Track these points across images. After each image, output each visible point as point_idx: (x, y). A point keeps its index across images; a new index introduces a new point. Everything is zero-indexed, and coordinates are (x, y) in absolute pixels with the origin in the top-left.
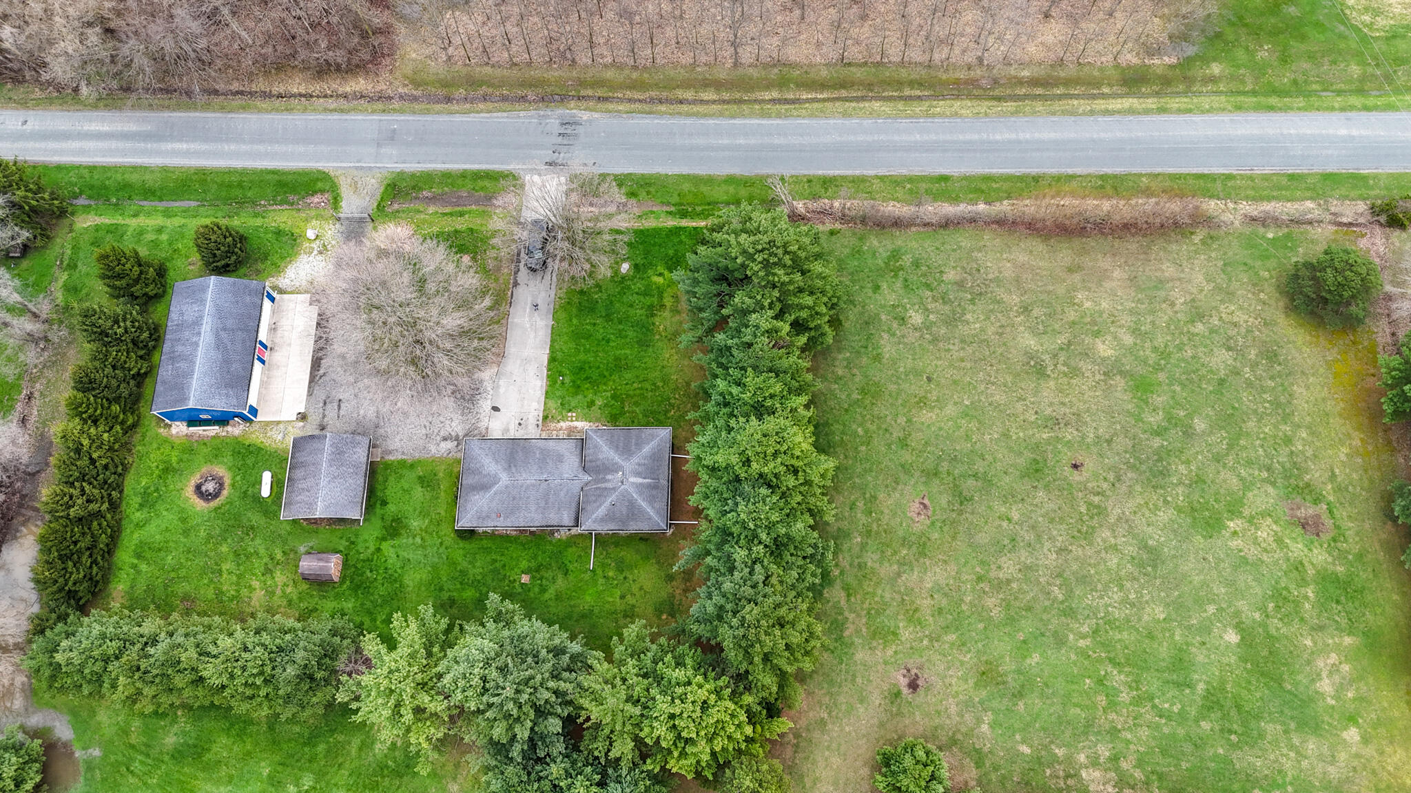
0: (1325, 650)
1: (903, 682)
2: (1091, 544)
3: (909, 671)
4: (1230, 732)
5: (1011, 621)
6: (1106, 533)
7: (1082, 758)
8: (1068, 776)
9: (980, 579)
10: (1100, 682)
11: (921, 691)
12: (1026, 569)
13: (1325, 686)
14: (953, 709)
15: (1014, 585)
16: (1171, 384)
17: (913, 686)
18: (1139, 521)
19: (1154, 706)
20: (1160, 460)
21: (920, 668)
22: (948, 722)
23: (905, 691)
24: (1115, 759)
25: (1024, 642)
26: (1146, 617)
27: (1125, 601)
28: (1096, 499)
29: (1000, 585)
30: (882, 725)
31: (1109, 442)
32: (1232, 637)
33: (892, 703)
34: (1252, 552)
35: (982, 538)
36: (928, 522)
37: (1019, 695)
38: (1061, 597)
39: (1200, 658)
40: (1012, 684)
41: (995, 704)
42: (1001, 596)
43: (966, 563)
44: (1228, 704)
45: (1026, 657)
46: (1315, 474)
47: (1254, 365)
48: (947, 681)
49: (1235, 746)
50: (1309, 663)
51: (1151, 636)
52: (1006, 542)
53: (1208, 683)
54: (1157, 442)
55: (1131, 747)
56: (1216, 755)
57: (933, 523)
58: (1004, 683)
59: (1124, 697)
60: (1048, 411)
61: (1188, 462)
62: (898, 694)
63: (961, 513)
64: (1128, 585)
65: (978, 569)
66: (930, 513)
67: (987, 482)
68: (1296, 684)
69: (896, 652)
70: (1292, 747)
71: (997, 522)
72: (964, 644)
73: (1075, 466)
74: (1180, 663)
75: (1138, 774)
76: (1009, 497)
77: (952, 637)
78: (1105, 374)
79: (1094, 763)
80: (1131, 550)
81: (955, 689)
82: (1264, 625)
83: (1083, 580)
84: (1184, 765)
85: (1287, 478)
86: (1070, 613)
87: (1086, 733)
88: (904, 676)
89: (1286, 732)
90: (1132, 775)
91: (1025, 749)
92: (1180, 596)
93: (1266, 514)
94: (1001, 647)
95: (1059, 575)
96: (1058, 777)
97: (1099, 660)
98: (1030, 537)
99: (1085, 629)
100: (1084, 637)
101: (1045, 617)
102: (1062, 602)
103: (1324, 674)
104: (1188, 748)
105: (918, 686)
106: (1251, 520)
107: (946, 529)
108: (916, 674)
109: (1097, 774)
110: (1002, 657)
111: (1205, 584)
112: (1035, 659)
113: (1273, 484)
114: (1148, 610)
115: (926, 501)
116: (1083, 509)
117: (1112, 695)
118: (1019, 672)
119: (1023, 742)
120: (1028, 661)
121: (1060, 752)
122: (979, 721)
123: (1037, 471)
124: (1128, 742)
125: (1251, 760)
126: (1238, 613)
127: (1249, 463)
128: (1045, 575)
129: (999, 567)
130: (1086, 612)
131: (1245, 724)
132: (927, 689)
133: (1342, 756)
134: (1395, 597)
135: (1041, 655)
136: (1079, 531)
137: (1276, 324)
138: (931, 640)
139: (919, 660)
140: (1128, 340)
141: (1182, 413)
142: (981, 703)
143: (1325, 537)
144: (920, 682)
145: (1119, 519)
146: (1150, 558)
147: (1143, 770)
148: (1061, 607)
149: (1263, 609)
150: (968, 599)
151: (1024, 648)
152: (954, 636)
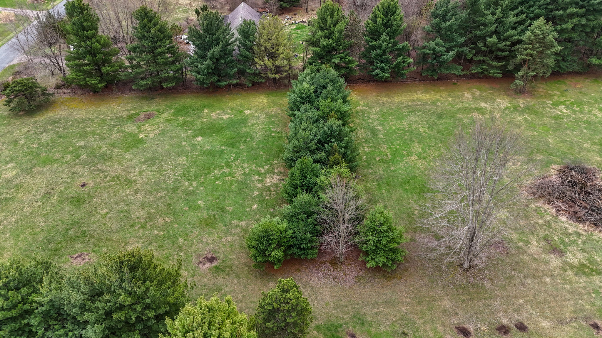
0: (209, 117)
1: (208, 265)
2: (136, 181)
3: (201, 262)
4: (246, 140)
5: (175, 213)
6: (132, 175)
7: (259, 185)
8: (269, 190)
9: (143, 227)
10: (218, 179)
11: (216, 255)
12: (143, 206)
13: (226, 117)
14: (229, 239)
15: (152, 211)
16: (51, 152)
17: (211, 260)
18: (129, 164)
19: (232, 162)
20: (95, 157)
21: (199, 256)
22: (237, 241)
23: (215, 264)
24: (259, 174)
25: (190, 207)
26: (185, 163)
27: (173, 170)
28: (108, 178)
29: (150, 217)
30: (238, 277)
31: (73, 173)
32: (200, 139)
33: (223, 271)
34: (157, 132)
35: (115, 226)
36: (92, 254)
37: (223, 210)
38: (165, 192)
39: (208, 147)
40: (216, 212)
41: (227, 219)
42: (158, 217)
43: (130, 233)
44: (232, 141)
45: (200, 206)
46: (125, 114)
47: (57, 127)
48: (210, 242)
49: (252, 140)
50: (214, 120)
51: (195, 162)
52: (122, 215)
53: (221, 146)
54: (84, 157)
55: (253, 169)
56: (256, 144)
57: (94, 251)
58: (214, 215)
59: (227, 170)
60: (39, 197)
61: (100, 148)
62: (217, 268)
63: (92, 237)
64: (164, 168)
65: (136, 228)
66: (86, 253)
67: (77, 223)
68: (224, 123)
69: (186, 270)
70: (253, 125)
71: (107, 219)
72: (187, 234)
73: (84, 185)
74: (211, 153)
75: (267, 167)
76: (91, 214)
77: (181, 241)
78: (28, 174)
79: (262, 181)
80: (144, 167)
81: (215, 238)
82: (195, 130)
83: (156, 184)
84: (262, 153)
85: (123, 121)
86: (175, 190)
87: (246, 184)
88: (204, 264)
89: (246, 127)
90: (268, 169)
91: (255, 207)
92: (175, 152)
93: (139, 127)
94: (192, 217)
95: (151, 193)
96: (270, 194)
97: (205, 179)
98: (122, 205)
99: (187, 184)
100: (191, 184)
101: (175, 199)
102: (168, 192)
103: (220, 117)
104: (253, 152)
105: (212, 257)
106: (140, 132)
107: (101, 244)
108: (204, 258)
109: (268, 180)
110: (198, 217)
111: (170, 145)
112: (201, 203)
113: (124, 125)
114: (180, 162)
115: (75, 256)
116: (113, 183)
117: (225, 175)
118: (208, 210)
119: (251, 207)
120: (202, 205)
121: (256, 193)
122: (237, 226)
123: (78, 201)
124: (251, 170)
125: (259, 135)
126: (188, 137)
127: (111, 130)
128: (149, 198)
129: (138, 218)
130: (177, 183)
131: (242, 137)
132: (215, 252)
133: (256, 114)
134: (189, 100)
135: (199, 200)
136: (126, 185)
137: (37, 120)
138: (181, 251)
139: (194, 257)
140: (11, 165)
141: (71, 148)
142: (226, 226)
143: (156, 113)
144: (209, 256)
145: (124, 171)
146: (152, 161)
147: (265, 165)
148: (171, 192)
149: (187, 131)
150: (156, 232)
151: (194, 208)
152: (180, 239)
